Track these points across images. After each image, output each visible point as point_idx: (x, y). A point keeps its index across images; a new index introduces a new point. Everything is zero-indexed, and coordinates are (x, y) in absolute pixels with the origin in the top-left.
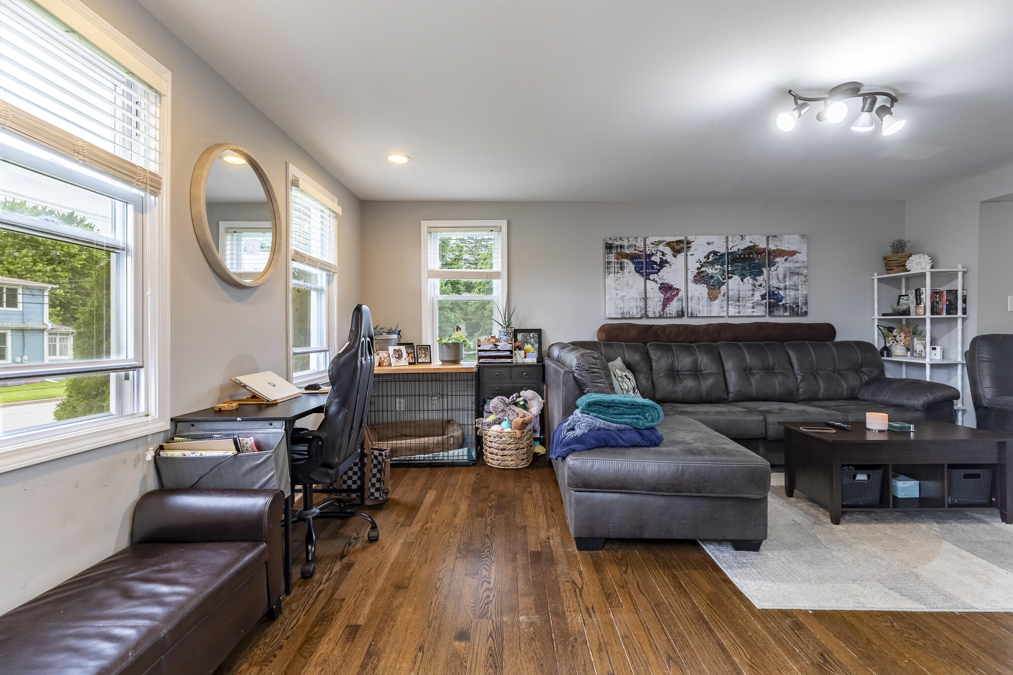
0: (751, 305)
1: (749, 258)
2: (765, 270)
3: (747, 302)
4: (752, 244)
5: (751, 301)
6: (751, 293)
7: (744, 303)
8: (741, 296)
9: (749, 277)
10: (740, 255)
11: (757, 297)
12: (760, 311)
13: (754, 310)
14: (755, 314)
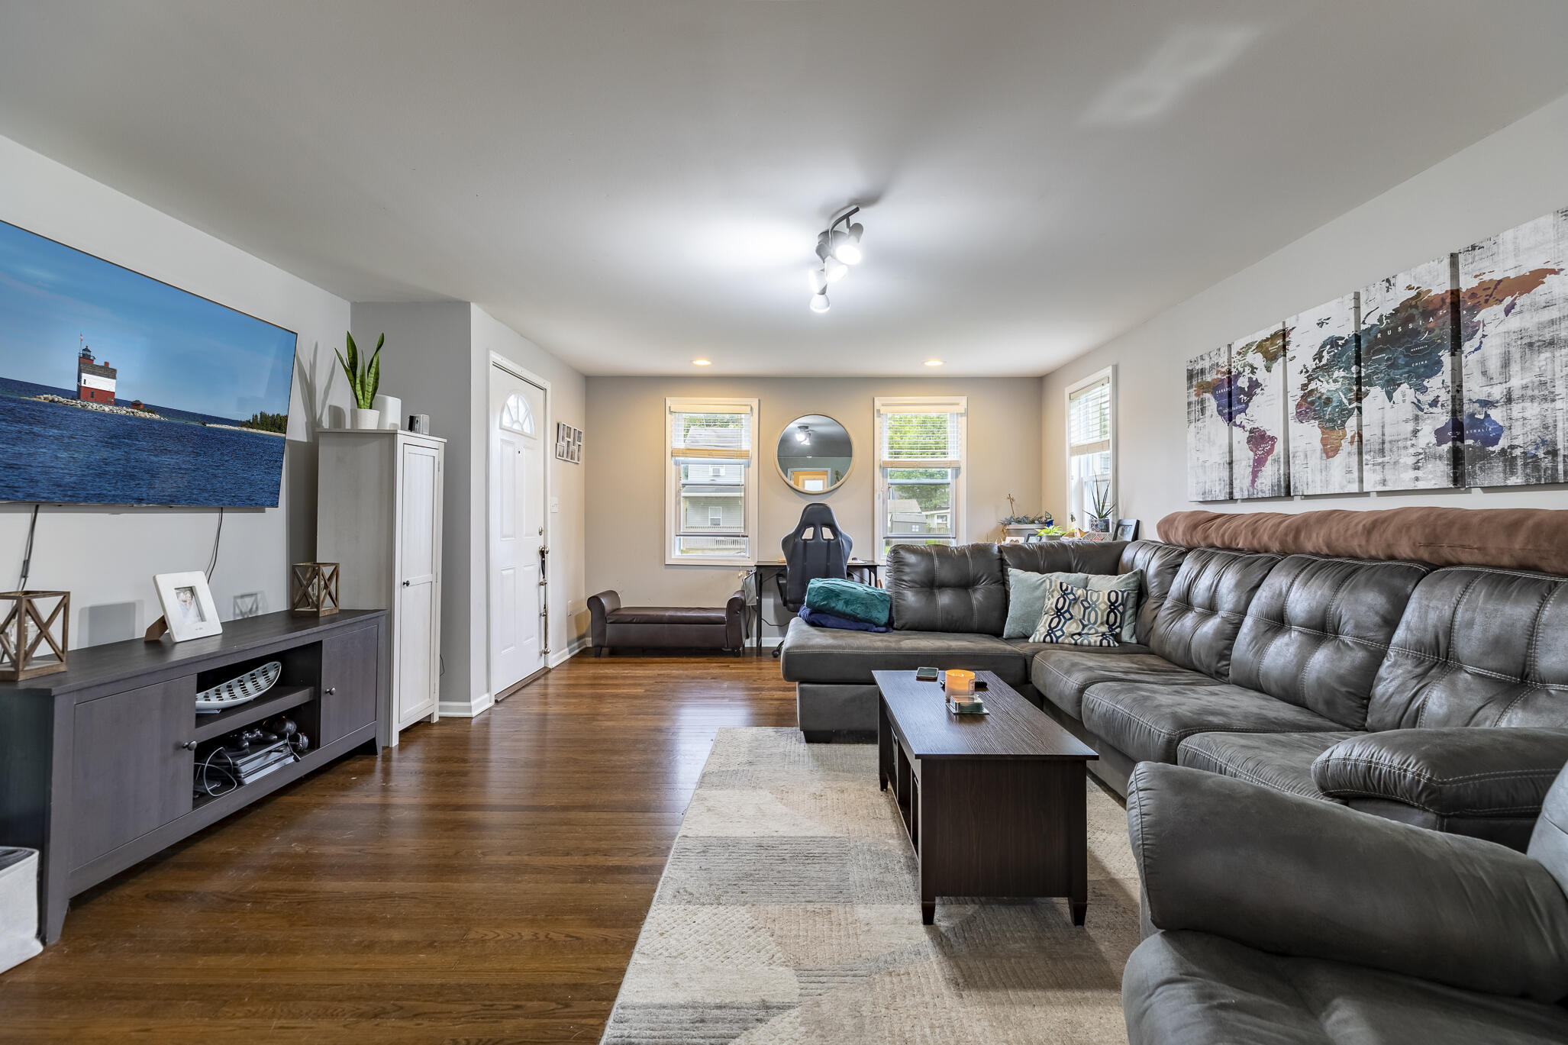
0: (1411, 460)
1: (1405, 333)
2: (1446, 357)
3: (1403, 452)
4: (1413, 293)
5: (1412, 451)
6: (1410, 427)
7: (1394, 458)
8: (1387, 438)
9: (1405, 386)
10: (1383, 332)
11: (1427, 436)
12: (1438, 473)
13: (1419, 473)
14: (1421, 485)
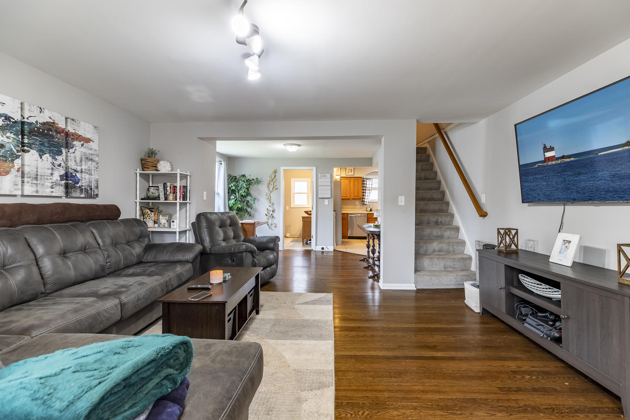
0: (50, 185)
1: (48, 134)
2: (64, 151)
3: (46, 180)
4: (52, 121)
5: (50, 181)
6: (50, 171)
7: (42, 182)
8: (39, 174)
9: (47, 155)
10: (38, 129)
11: (56, 177)
12: (60, 191)
13: (53, 190)
14: (54, 194)
